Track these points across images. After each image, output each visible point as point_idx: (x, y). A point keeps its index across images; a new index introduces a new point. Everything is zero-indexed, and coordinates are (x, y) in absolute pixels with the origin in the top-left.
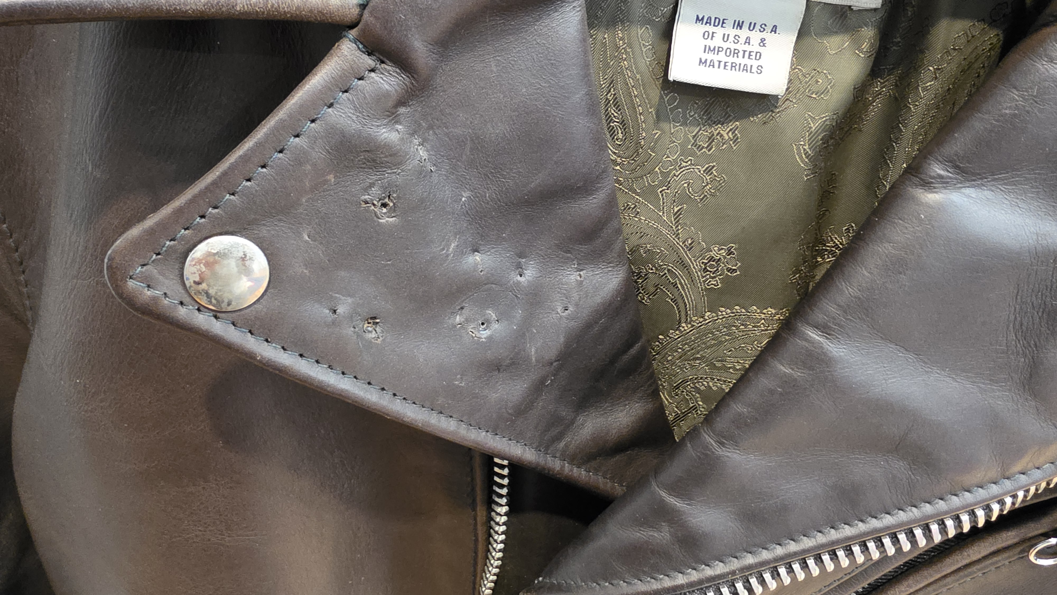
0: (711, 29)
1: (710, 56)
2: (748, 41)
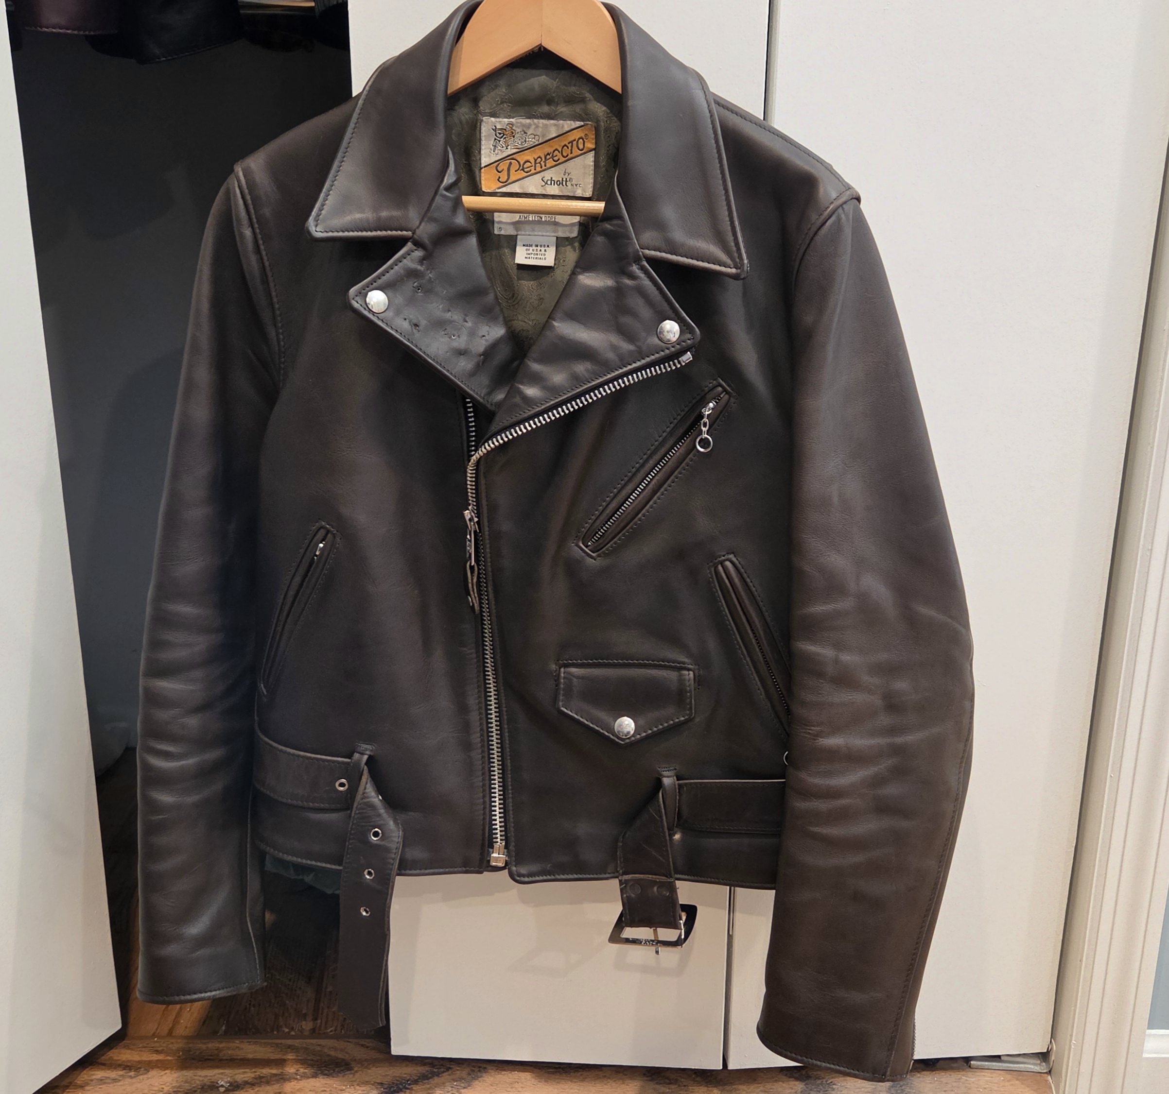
0: (528, 248)
1: (528, 256)
2: (540, 250)
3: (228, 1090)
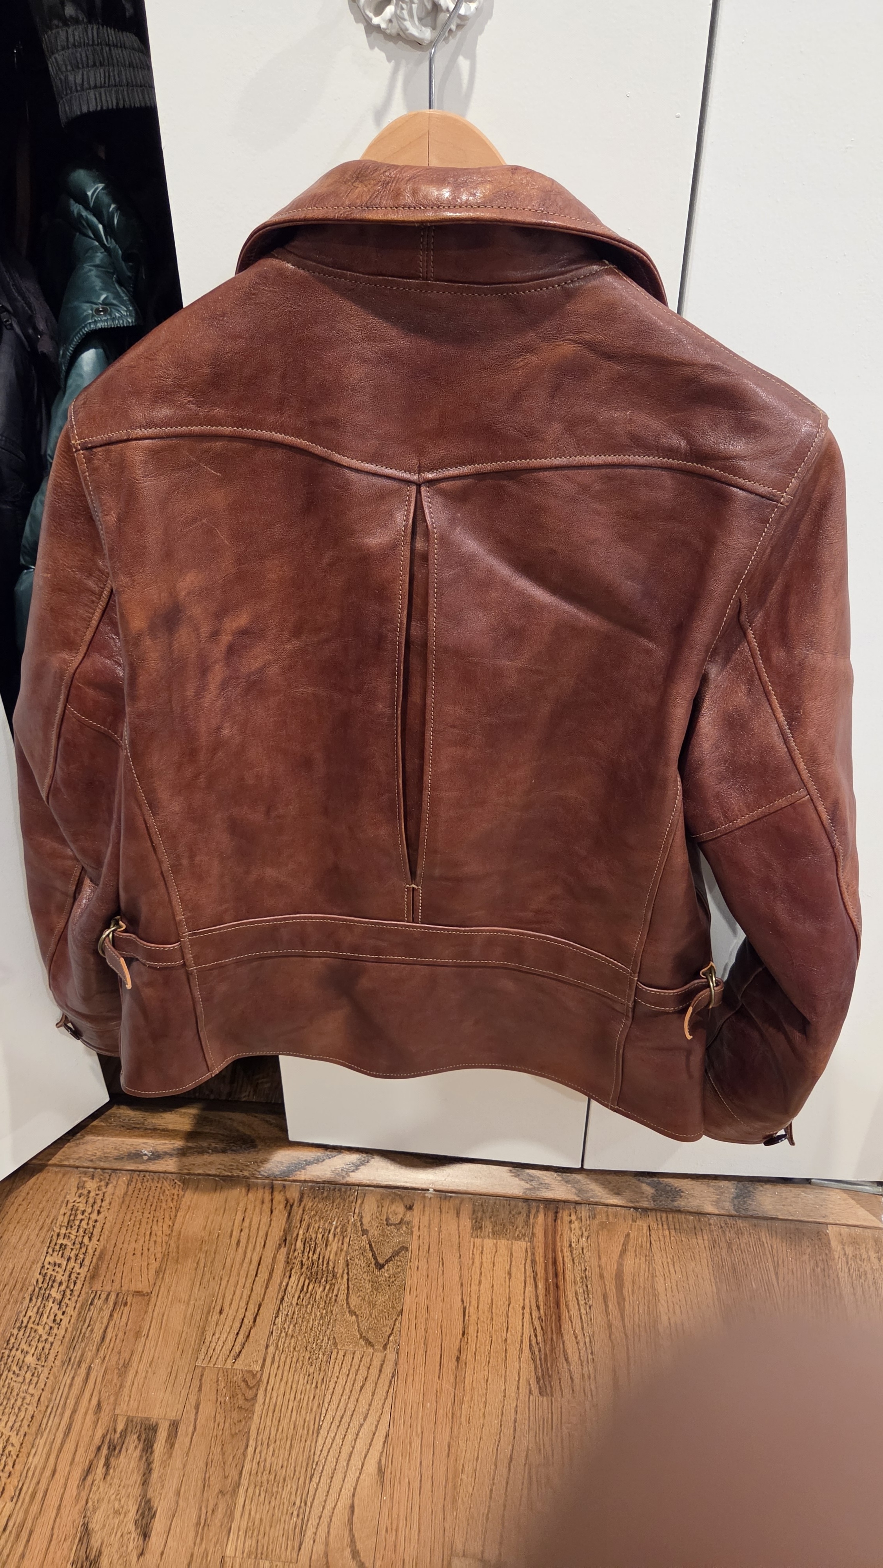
3: (150, 1159)
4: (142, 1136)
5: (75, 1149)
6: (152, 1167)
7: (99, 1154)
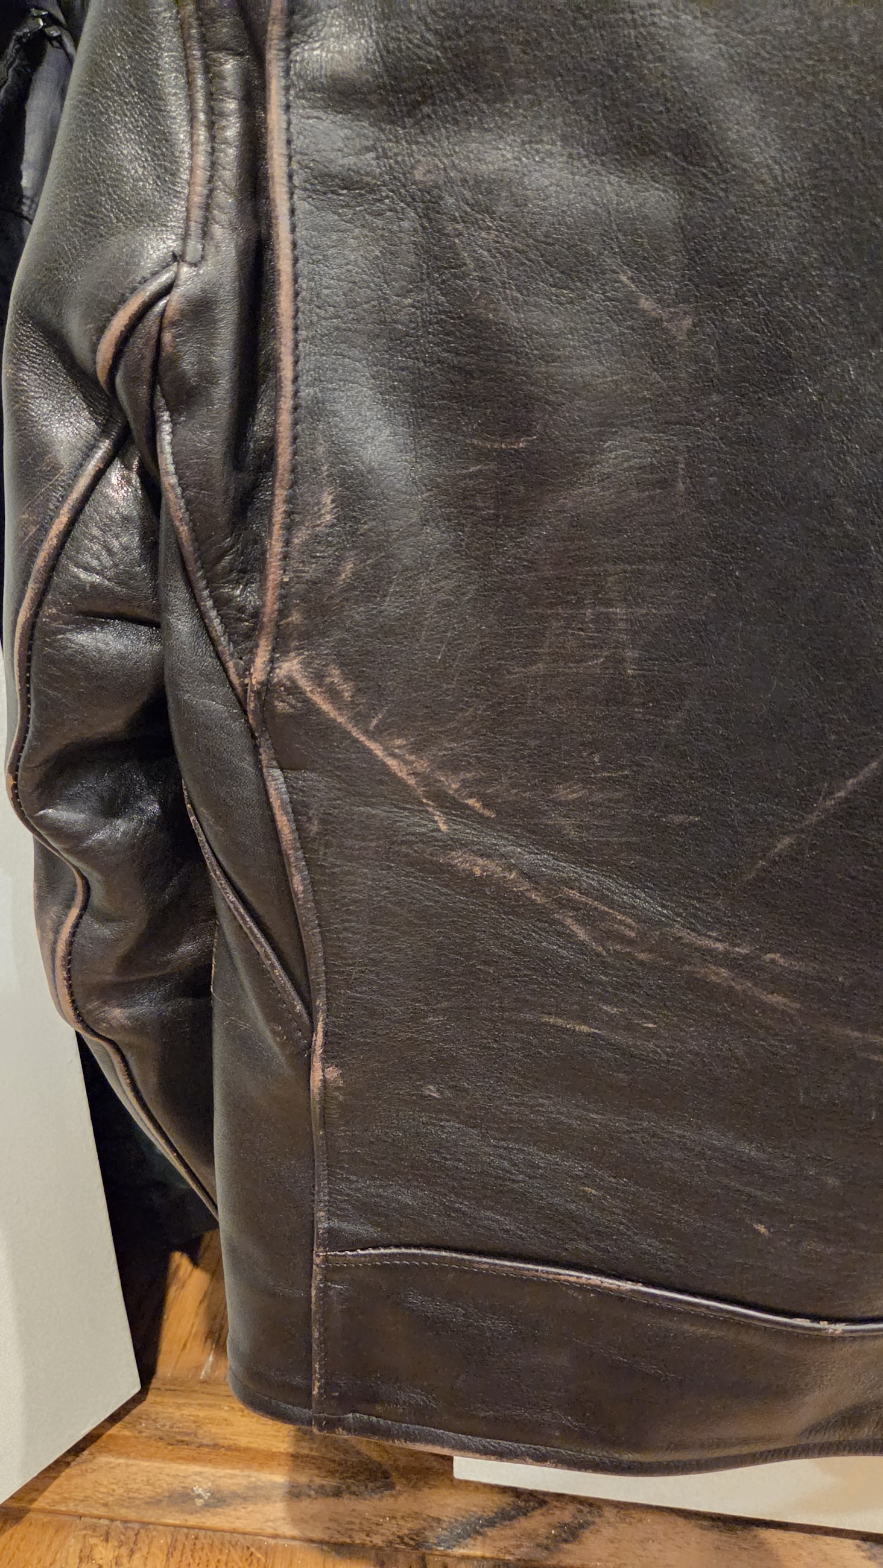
3: (207, 1505)
4: (193, 1460)
5: (78, 1481)
6: (212, 1520)
7: (120, 1491)
